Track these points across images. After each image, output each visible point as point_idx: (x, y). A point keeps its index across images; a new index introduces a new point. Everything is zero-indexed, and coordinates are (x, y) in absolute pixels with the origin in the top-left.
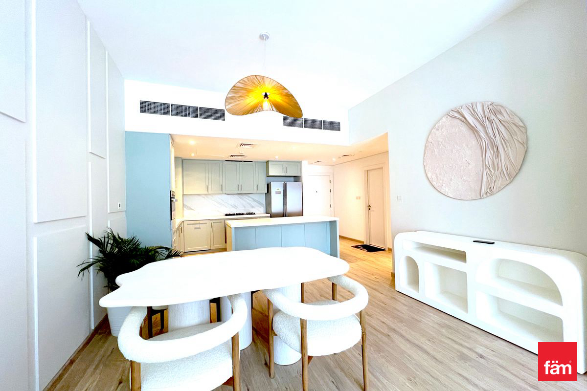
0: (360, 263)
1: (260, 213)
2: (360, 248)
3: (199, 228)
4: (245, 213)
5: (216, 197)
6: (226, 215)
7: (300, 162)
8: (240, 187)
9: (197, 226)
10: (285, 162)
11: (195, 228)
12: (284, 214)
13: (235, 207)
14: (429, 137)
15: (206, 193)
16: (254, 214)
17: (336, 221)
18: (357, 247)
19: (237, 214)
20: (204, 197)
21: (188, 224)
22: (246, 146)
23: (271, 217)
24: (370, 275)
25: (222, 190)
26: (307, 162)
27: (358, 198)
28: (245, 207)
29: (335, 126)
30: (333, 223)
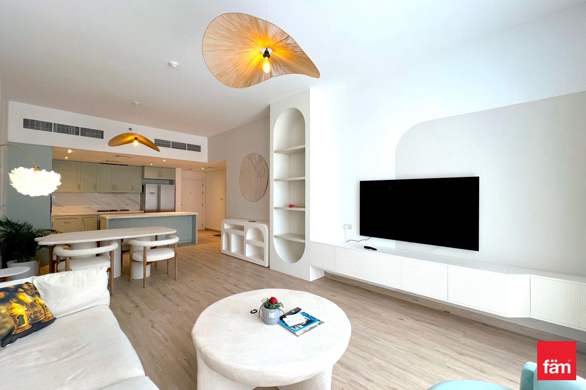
1: (134, 209)
3: (70, 223)
4: (119, 210)
5: (88, 195)
6: (99, 211)
8: (114, 187)
9: (67, 221)
10: (160, 167)
11: (65, 223)
12: (158, 211)
13: (109, 204)
15: (78, 191)
17: (196, 215)
18: (217, 235)
19: (111, 211)
20: (75, 195)
21: (56, 219)
22: (122, 157)
23: (144, 212)
25: (95, 189)
26: (180, 169)
27: (222, 199)
28: (119, 204)
29: (197, 148)
30: (194, 216)
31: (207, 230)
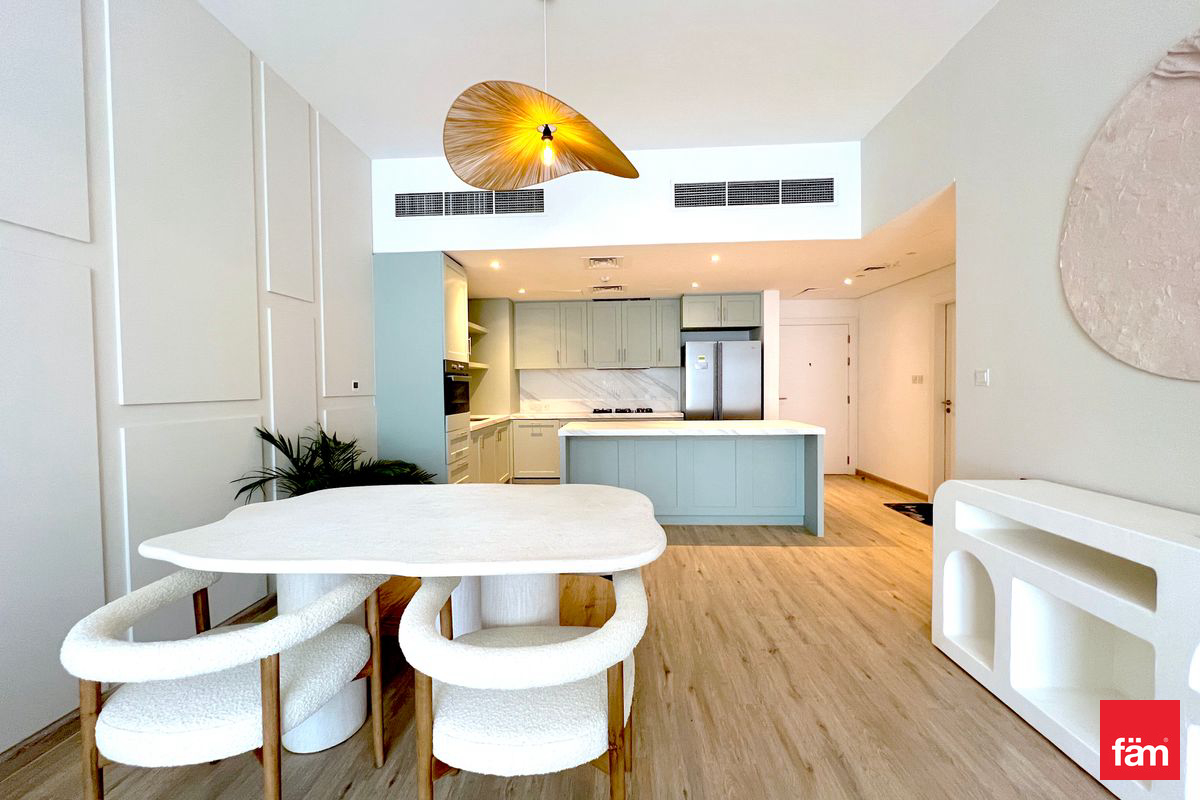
0: (878, 551)
1: (665, 410)
2: (908, 510)
3: (541, 435)
4: (634, 408)
5: (578, 375)
6: (595, 411)
7: (760, 295)
8: (622, 354)
9: (537, 430)
10: (721, 295)
11: (533, 435)
12: (716, 415)
13: (616, 396)
14: (1081, 172)
15: (556, 366)
16: (650, 411)
17: (816, 436)
18: (899, 508)
19: (617, 411)
20: (557, 376)
21: (520, 426)
22: (604, 264)
23: (685, 419)
24: (883, 585)
25: (586, 360)
26: (776, 293)
27: (918, 380)
28: (635, 396)
29: (819, 191)
30: (810, 440)
31: (862, 476)
